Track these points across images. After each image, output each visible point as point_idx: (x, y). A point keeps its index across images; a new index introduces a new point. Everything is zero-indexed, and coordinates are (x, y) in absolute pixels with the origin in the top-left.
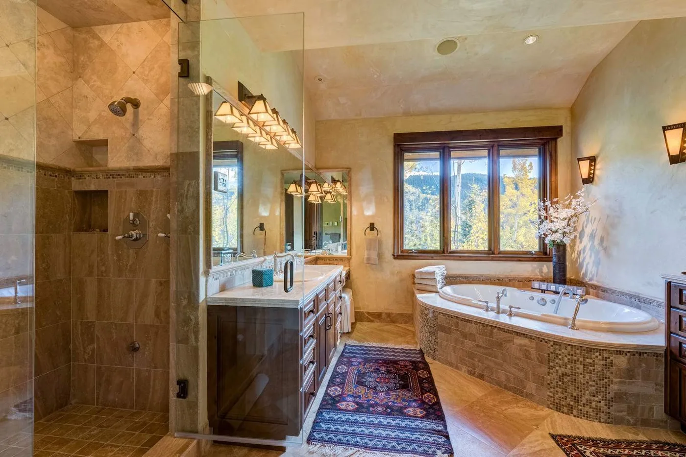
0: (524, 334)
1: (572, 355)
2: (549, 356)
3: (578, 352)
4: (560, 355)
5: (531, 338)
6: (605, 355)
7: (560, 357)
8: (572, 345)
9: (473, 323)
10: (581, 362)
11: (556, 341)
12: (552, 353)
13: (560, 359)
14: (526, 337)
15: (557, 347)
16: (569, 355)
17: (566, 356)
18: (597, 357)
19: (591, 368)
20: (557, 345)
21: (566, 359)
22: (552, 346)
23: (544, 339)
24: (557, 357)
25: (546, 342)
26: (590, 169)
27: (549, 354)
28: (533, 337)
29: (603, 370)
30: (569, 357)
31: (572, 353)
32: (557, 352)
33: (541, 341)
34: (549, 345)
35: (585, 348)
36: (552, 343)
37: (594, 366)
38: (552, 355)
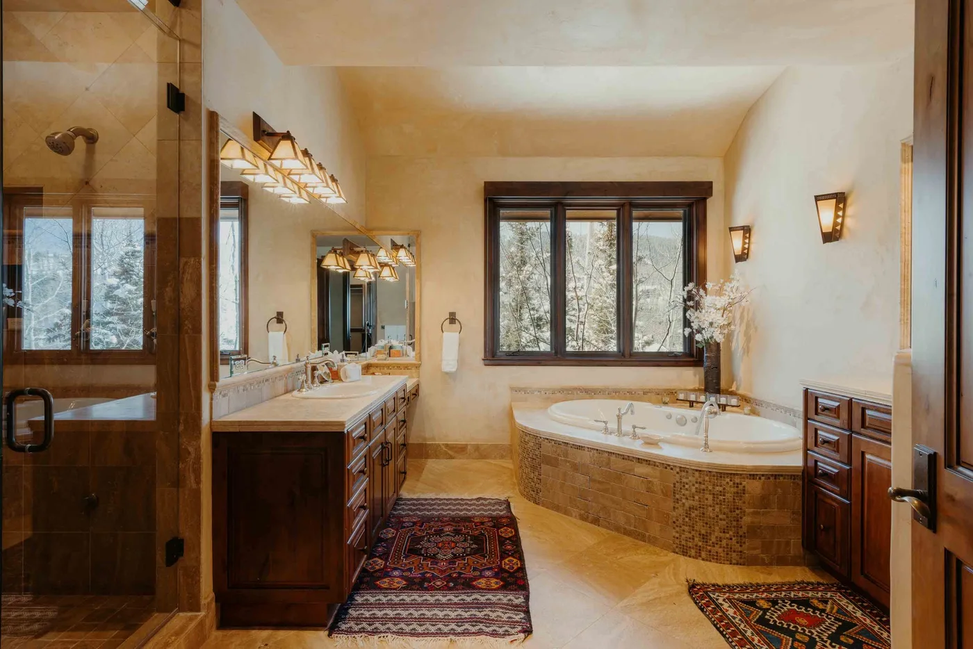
0: (647, 461)
1: (700, 483)
2: (675, 487)
3: (707, 478)
4: (687, 484)
5: (655, 464)
6: (737, 481)
7: (687, 486)
8: (700, 471)
9: (586, 449)
10: (710, 491)
11: (683, 466)
12: (677, 482)
13: (687, 489)
14: (649, 464)
15: (683, 474)
16: (697, 483)
17: (693, 485)
18: (728, 483)
19: (722, 498)
20: (684, 471)
21: (693, 489)
22: (678, 473)
23: (669, 465)
24: (684, 486)
25: (672, 469)
26: (744, 243)
27: (674, 484)
28: (657, 464)
29: (734, 499)
30: (697, 485)
31: (699, 480)
32: (684, 480)
33: (666, 468)
34: (675, 472)
35: (715, 473)
36: (678, 470)
37: (724, 495)
38: (677, 485)
